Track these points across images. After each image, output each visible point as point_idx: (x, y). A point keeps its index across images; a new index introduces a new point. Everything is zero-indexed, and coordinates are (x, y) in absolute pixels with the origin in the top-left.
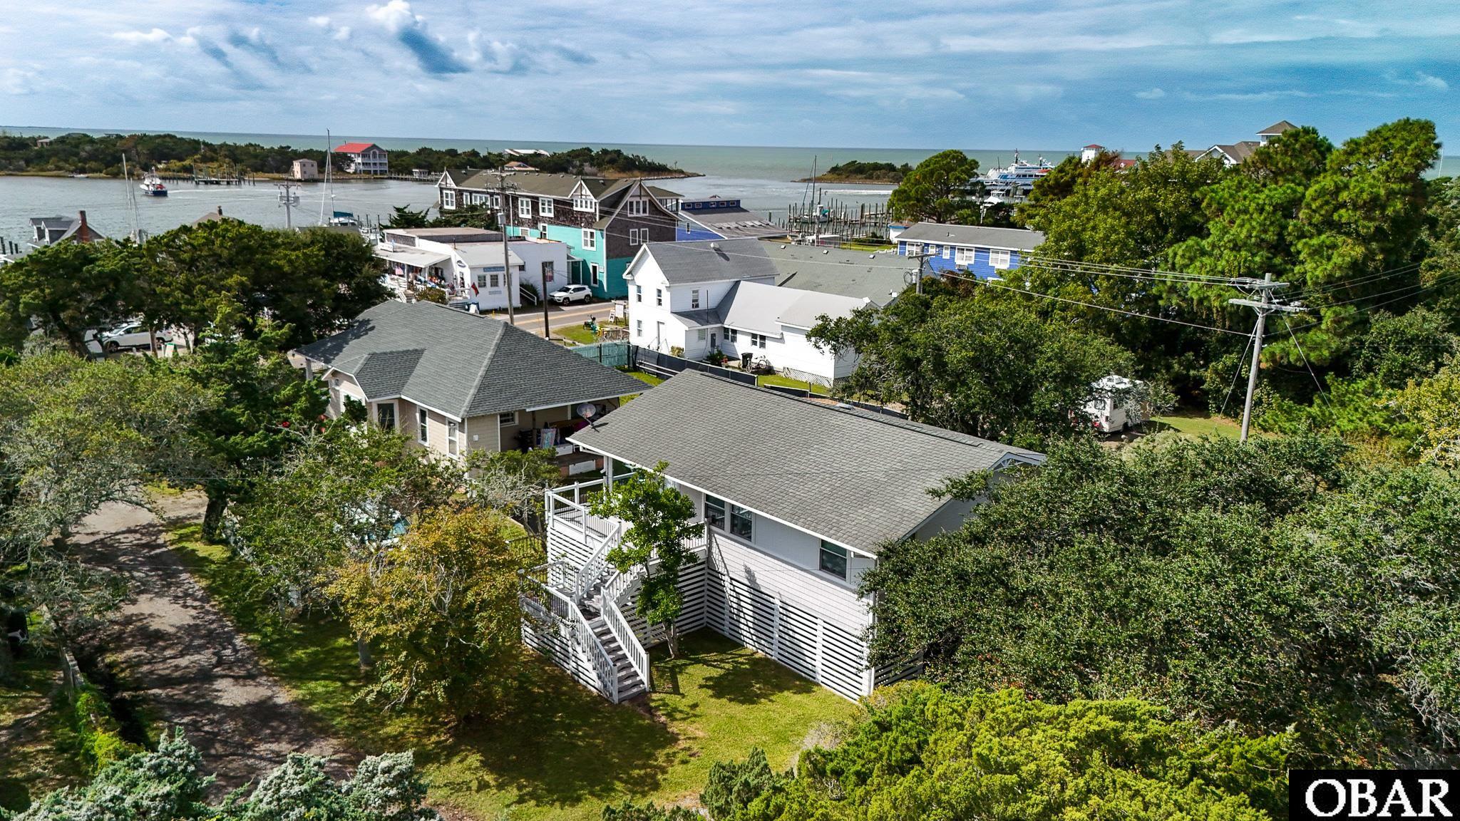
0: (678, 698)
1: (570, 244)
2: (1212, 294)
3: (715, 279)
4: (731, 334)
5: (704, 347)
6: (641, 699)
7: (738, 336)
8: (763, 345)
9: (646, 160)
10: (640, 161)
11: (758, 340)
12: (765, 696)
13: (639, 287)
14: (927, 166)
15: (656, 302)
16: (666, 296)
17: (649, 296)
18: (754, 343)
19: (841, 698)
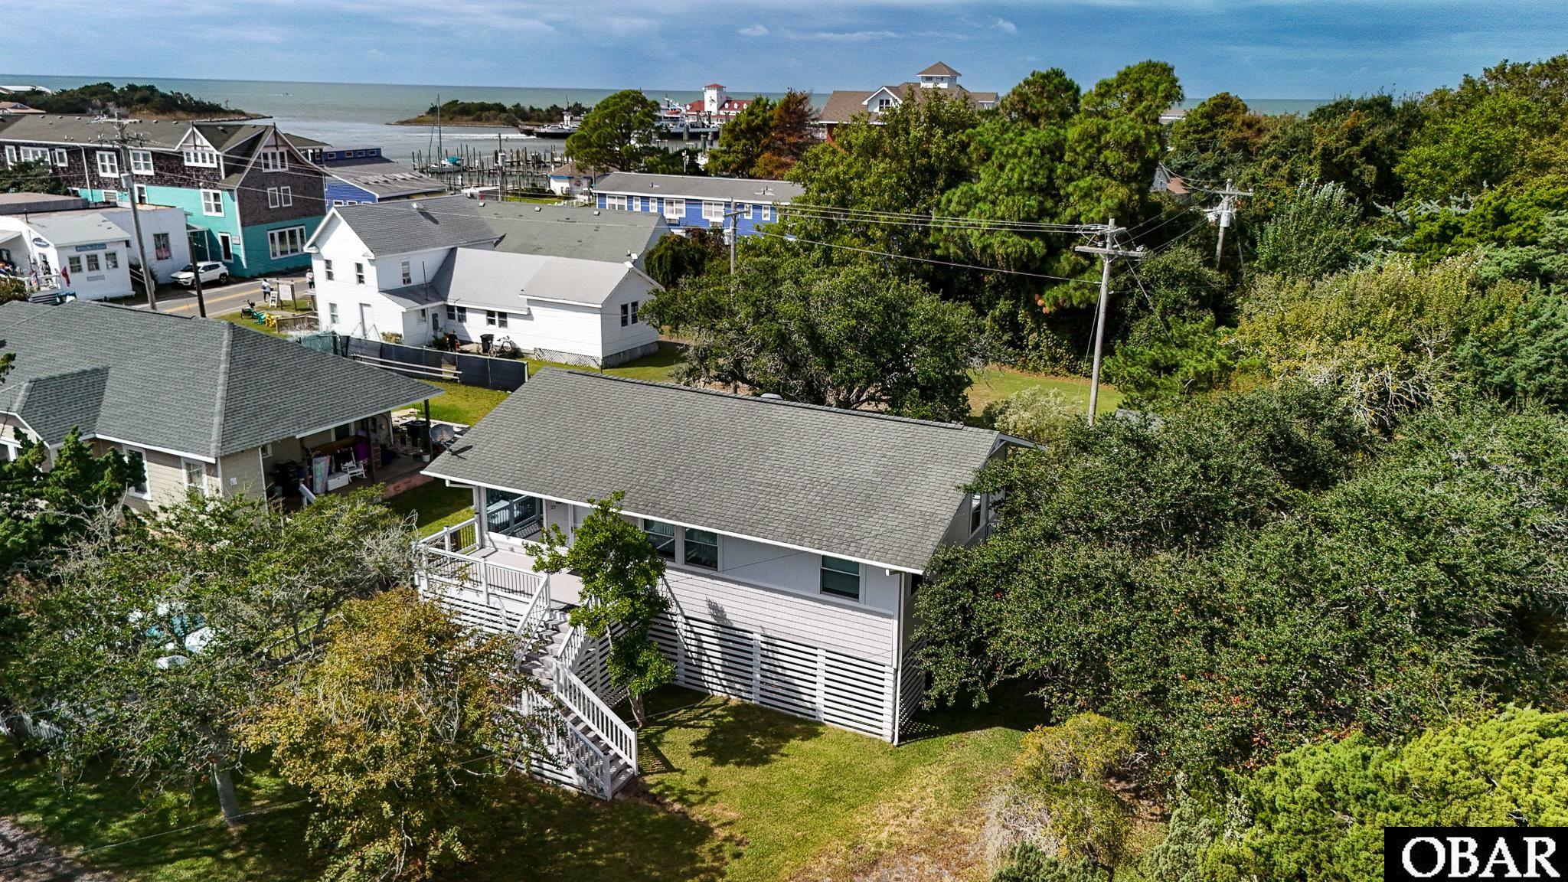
0: (677, 776)
1: (187, 210)
2: (995, 241)
3: (426, 247)
4: (459, 313)
5: (425, 329)
6: (634, 786)
7: (468, 315)
8: (503, 324)
9: (191, 99)
10: (183, 100)
11: (496, 318)
12: (775, 751)
13: (328, 262)
14: (606, 108)
15: (355, 279)
16: (370, 272)
17: (345, 271)
18: (492, 322)
19: (856, 734)
